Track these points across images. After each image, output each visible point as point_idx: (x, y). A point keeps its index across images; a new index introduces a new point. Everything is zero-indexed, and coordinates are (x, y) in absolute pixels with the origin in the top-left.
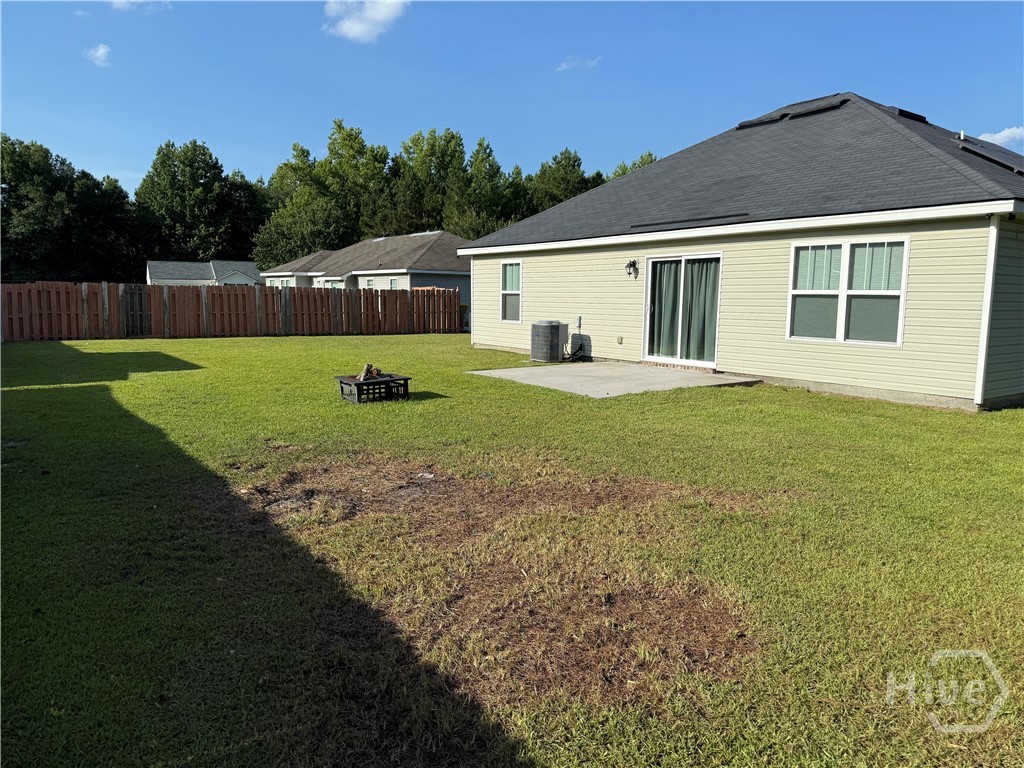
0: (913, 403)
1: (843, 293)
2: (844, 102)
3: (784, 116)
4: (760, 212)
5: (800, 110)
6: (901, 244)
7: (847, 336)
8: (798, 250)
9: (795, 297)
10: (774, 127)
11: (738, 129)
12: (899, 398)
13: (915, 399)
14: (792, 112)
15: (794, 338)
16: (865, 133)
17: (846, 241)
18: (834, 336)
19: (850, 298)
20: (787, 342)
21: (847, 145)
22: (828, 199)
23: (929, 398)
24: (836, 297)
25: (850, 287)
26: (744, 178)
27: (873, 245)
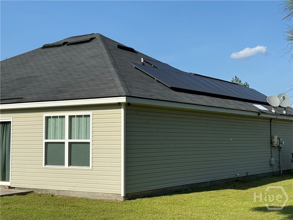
0: (98, 198)
1: (67, 141)
2: (92, 39)
3: (64, 43)
4: (29, 97)
5: (74, 41)
6: (89, 116)
7: (70, 164)
8: (47, 118)
9: (46, 144)
10: (58, 49)
11: (42, 48)
12: (93, 196)
13: (99, 196)
14: (70, 41)
15: (47, 166)
16: (92, 57)
17: (67, 114)
18: (64, 164)
19: (70, 144)
20: (44, 168)
21: (82, 63)
22: (60, 92)
23: (105, 195)
24: (64, 143)
25: (70, 138)
26: (32, 77)
27: (78, 116)
